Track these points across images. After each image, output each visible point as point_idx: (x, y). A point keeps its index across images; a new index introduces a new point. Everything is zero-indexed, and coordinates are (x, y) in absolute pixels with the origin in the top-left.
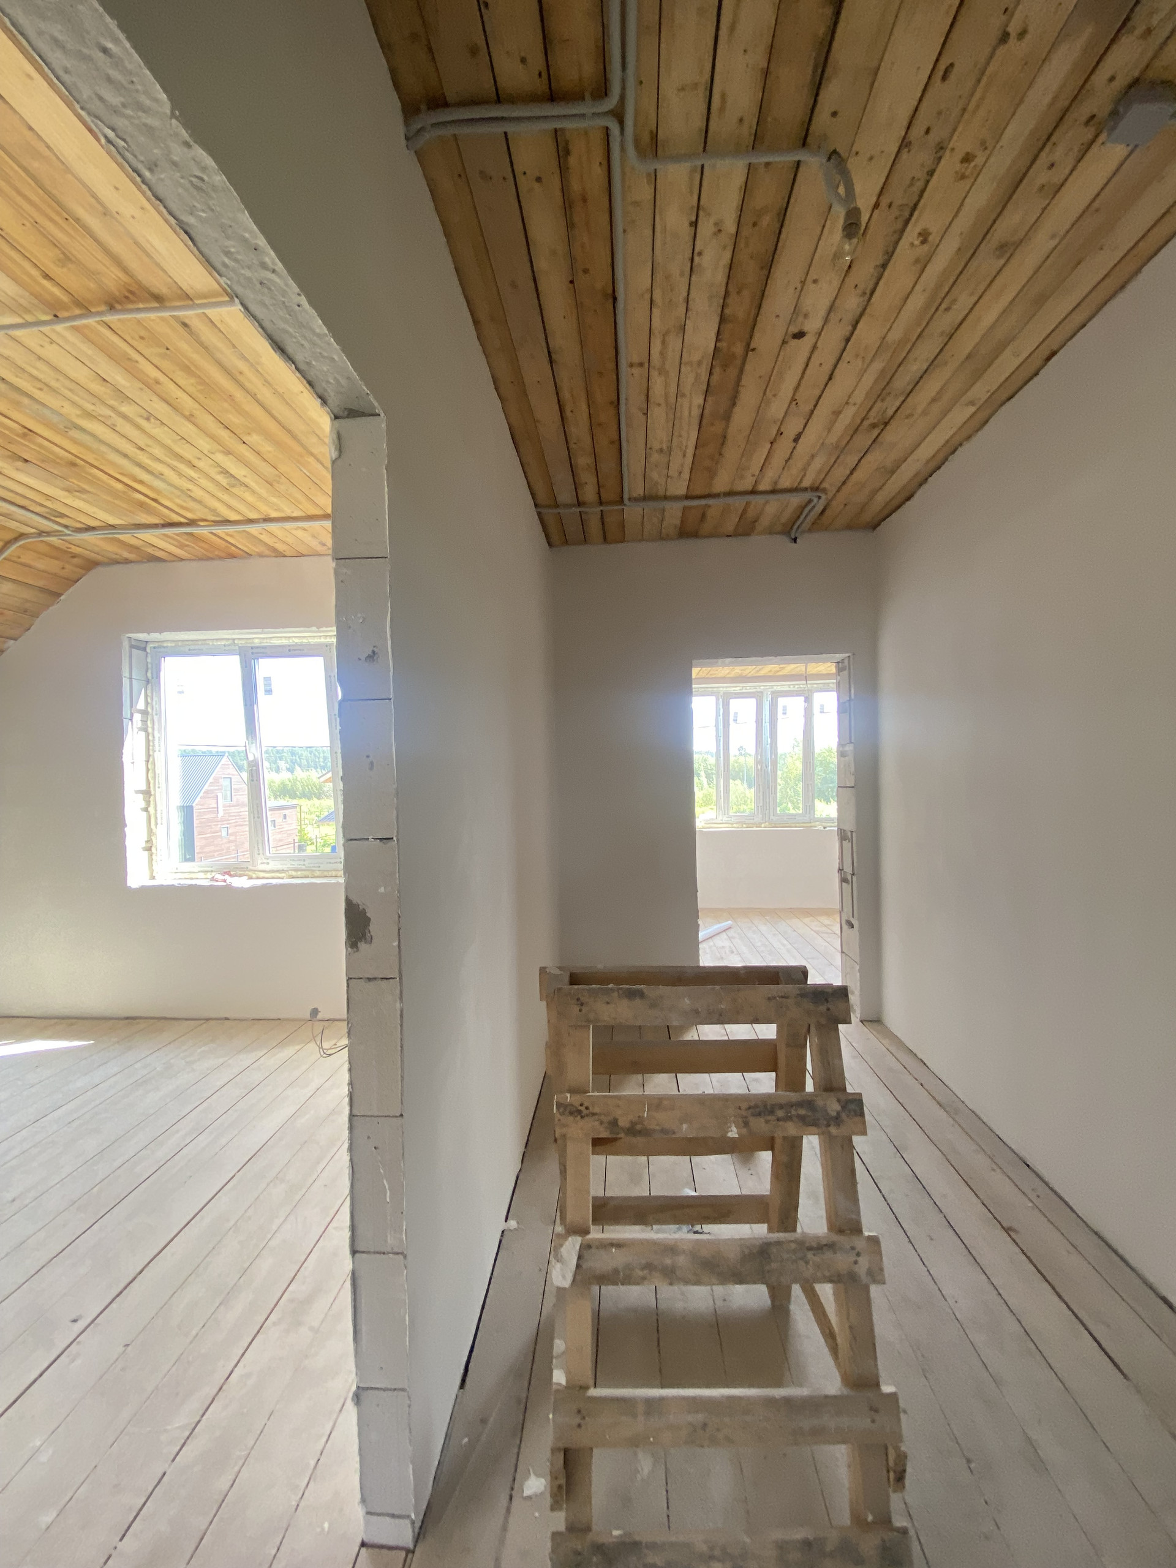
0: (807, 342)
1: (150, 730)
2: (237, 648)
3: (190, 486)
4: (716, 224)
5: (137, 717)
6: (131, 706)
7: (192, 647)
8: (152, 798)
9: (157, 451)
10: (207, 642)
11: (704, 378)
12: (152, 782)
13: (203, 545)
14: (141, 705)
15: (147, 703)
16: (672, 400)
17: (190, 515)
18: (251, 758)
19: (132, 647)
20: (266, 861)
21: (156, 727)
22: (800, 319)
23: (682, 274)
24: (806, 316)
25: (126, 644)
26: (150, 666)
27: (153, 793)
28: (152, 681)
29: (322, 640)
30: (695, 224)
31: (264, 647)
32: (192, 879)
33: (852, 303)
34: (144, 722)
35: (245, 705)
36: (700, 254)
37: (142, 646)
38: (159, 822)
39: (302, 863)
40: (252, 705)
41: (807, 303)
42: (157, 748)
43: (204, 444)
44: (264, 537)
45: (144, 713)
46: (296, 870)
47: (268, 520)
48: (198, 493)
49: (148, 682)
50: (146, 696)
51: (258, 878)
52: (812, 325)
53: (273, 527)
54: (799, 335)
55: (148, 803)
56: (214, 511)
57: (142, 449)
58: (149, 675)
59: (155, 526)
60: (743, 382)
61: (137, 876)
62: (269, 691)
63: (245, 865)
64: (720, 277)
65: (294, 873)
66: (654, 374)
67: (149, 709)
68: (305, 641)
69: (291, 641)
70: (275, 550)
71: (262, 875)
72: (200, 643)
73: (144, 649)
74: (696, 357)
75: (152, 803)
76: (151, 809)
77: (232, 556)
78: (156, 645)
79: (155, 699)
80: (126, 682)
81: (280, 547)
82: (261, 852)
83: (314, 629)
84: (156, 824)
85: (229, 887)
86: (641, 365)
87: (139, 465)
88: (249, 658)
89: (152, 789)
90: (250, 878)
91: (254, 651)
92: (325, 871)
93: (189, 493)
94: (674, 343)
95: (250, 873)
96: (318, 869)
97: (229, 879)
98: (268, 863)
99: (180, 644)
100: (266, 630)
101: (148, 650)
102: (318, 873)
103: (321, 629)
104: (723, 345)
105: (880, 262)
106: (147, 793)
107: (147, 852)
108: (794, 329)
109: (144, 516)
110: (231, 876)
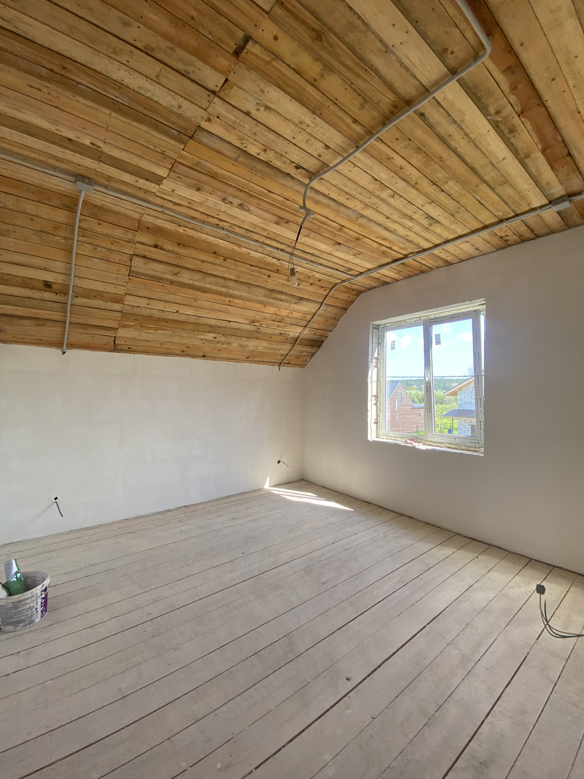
1: (379, 367)
2: (422, 321)
3: (408, 233)
5: (374, 361)
6: (372, 356)
7: (399, 325)
8: (379, 399)
9: (395, 217)
10: (407, 321)
12: (379, 391)
13: (408, 268)
14: (376, 356)
15: (378, 354)
18: (427, 380)
19: (373, 328)
20: (433, 436)
21: (382, 365)
25: (371, 327)
26: (380, 336)
27: (379, 397)
28: (380, 343)
29: (471, 309)
31: (436, 318)
32: (395, 440)
34: (377, 363)
35: (425, 351)
37: (377, 327)
38: (381, 410)
40: (429, 351)
42: (382, 375)
44: (441, 254)
45: (377, 359)
48: (412, 236)
49: (379, 344)
50: (378, 351)
51: (428, 445)
55: (377, 401)
56: (418, 245)
57: (388, 218)
58: (380, 341)
59: (388, 264)
61: (372, 436)
62: (438, 343)
63: (422, 437)
65: (449, 445)
67: (379, 357)
68: (460, 311)
70: (446, 261)
71: (431, 443)
72: (403, 322)
73: (378, 329)
75: (379, 401)
76: (378, 404)
77: (422, 272)
78: (383, 326)
79: (382, 352)
80: (370, 344)
82: (431, 431)
83: (468, 302)
84: (380, 412)
85: (414, 448)
87: (386, 229)
88: (428, 325)
89: (379, 395)
90: (424, 444)
91: (431, 321)
92: (468, 447)
93: (407, 238)
95: (424, 442)
96: (463, 445)
97: (414, 444)
98: (434, 438)
99: (394, 324)
100: (438, 308)
101: (380, 329)
102: (464, 448)
103: (472, 302)
106: (377, 397)
107: (375, 425)
109: (383, 259)
110: (414, 441)
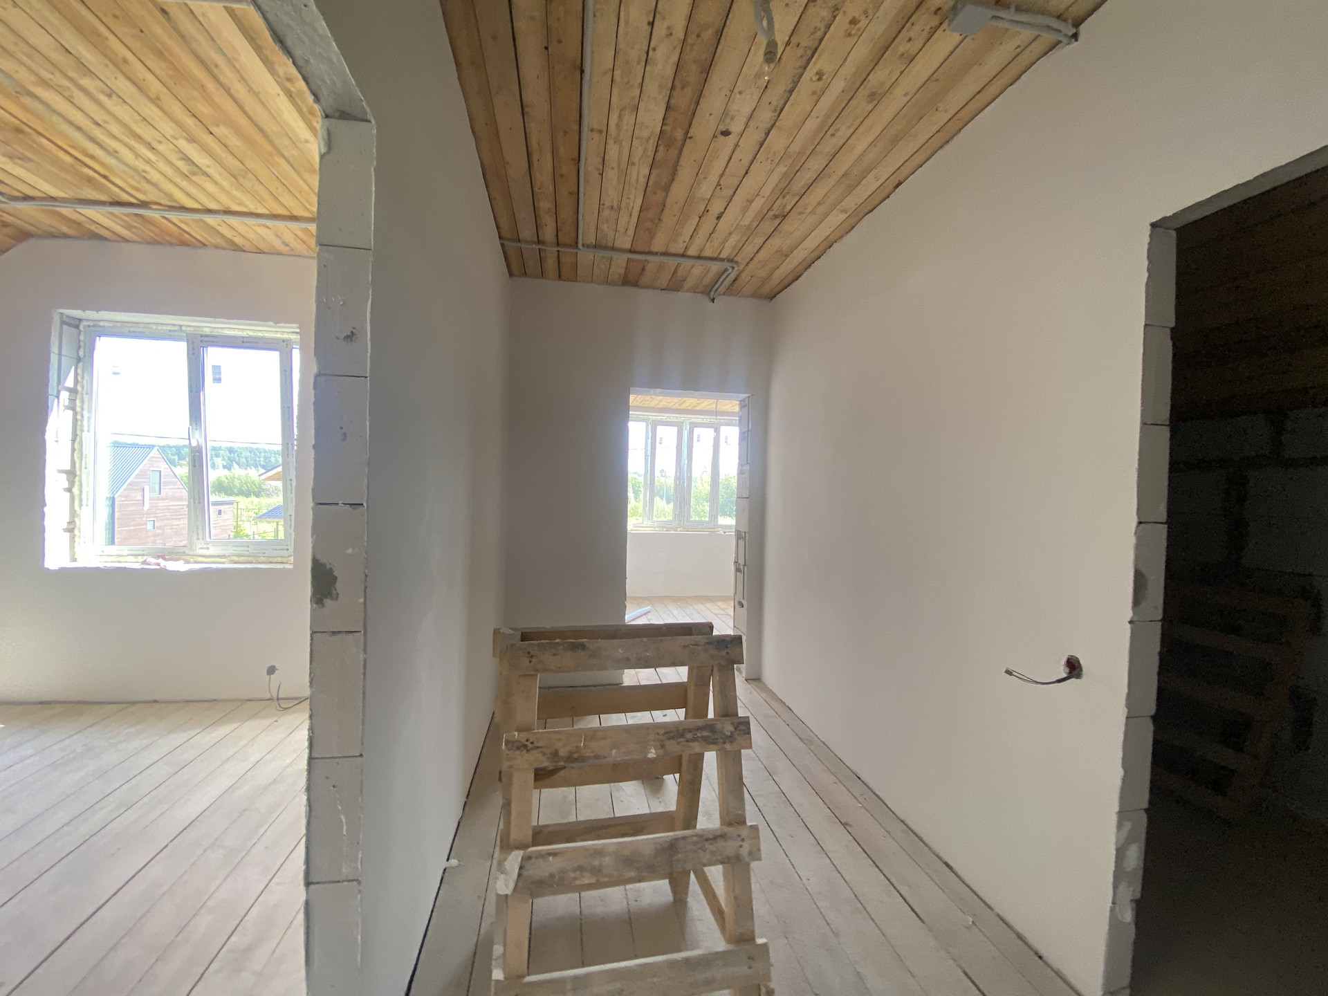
0: (731, 140)
1: (78, 409)
2: (185, 335)
3: (147, 168)
4: (668, 28)
5: (65, 395)
6: (59, 383)
7: (132, 329)
8: (77, 478)
9: (115, 129)
10: (151, 326)
11: (651, 153)
12: (78, 462)
13: (153, 228)
14: (70, 382)
15: (76, 382)
16: (624, 166)
17: (141, 197)
18: (194, 444)
19: (63, 323)
20: (206, 546)
21: (86, 406)
22: (728, 120)
23: (638, 63)
24: (732, 119)
25: (57, 320)
26: (82, 344)
27: (78, 473)
28: (84, 359)
29: (279, 335)
30: (652, 24)
31: (213, 336)
32: (120, 562)
33: (766, 116)
34: (72, 400)
35: (190, 391)
36: (654, 50)
37: (75, 324)
38: (84, 502)
39: (246, 549)
40: (198, 392)
41: (734, 107)
42: (85, 428)
43: (168, 128)
44: (224, 230)
45: (73, 391)
46: (238, 556)
47: (228, 212)
48: (154, 176)
49: (79, 360)
50: (76, 374)
51: (196, 562)
52: (736, 127)
53: (232, 220)
54: (726, 133)
55: (72, 483)
56: (169, 196)
57: (98, 124)
58: (81, 353)
59: (103, 203)
60: (680, 163)
61: (56, 556)
62: (218, 380)
63: (182, 550)
64: (670, 71)
65: (236, 559)
66: (610, 141)
67: (79, 388)
68: (260, 334)
69: (245, 333)
70: (233, 243)
71: (201, 559)
72: (142, 326)
73: (77, 327)
74: (645, 134)
75: (77, 483)
76: (76, 490)
77: (184, 244)
78: (91, 324)
79: (86, 377)
80: (54, 359)
81: (238, 240)
82: (201, 537)
83: (271, 323)
84: (81, 505)
85: (163, 572)
86: (600, 132)
87: (93, 140)
88: (197, 346)
89: (77, 469)
90: (187, 562)
91: (203, 339)
92: (270, 557)
93: (144, 174)
94: (629, 119)
95: (188, 558)
96: (263, 555)
97: (163, 563)
98: (208, 548)
99: (119, 324)
100: (217, 320)
101: (81, 328)
102: (263, 559)
103: (278, 325)
104: (667, 128)
105: (789, 87)
106: (71, 474)
107: (68, 534)
108: (722, 128)
109: (89, 191)
110: (165, 559)
